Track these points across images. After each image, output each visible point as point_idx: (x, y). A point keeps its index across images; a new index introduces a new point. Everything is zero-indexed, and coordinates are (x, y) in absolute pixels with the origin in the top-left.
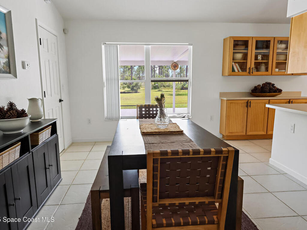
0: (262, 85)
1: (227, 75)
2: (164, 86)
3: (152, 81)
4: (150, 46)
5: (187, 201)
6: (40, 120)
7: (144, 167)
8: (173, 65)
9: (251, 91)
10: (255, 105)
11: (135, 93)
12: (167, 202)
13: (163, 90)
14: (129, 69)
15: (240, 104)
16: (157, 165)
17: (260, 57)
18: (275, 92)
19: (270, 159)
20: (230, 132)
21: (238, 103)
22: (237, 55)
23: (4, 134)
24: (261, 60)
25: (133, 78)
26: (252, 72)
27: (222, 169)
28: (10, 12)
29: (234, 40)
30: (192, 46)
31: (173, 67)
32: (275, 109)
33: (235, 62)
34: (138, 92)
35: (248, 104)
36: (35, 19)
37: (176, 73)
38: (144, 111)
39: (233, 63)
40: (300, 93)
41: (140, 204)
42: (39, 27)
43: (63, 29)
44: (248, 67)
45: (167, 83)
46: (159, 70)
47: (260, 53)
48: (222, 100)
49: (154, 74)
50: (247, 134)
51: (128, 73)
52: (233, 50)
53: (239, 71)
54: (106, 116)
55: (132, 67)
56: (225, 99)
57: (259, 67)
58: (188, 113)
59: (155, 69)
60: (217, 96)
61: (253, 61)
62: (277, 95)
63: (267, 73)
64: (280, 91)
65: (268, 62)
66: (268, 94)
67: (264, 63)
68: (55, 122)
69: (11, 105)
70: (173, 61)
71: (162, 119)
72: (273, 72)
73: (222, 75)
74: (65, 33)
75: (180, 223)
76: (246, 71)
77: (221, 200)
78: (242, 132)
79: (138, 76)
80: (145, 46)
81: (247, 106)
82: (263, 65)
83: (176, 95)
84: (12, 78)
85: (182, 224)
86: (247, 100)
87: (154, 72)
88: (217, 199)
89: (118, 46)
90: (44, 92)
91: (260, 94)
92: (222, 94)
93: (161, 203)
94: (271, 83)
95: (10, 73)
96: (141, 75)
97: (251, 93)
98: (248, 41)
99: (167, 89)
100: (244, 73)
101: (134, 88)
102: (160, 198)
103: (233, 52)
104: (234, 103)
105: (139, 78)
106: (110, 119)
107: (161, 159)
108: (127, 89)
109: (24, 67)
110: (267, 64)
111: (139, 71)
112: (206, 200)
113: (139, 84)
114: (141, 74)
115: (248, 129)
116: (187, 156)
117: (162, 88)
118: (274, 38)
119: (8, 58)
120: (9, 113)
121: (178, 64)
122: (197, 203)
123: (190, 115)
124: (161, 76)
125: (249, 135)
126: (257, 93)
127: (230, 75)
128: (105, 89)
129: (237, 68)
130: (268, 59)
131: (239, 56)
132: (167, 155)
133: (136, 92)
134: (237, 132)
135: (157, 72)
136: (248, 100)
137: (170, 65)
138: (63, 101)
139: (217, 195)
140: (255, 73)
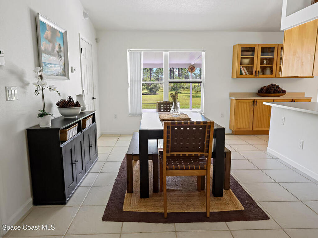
0: (268, 86)
1: (236, 77)
2: (183, 88)
3: (170, 82)
4: (168, 52)
5: (187, 154)
6: (84, 111)
7: (162, 138)
8: (190, 68)
9: (257, 92)
10: (261, 104)
11: (153, 94)
12: (175, 154)
13: (182, 92)
14: (148, 71)
15: (247, 103)
16: (169, 130)
17: (265, 62)
18: (279, 92)
19: (268, 148)
20: (238, 127)
21: (245, 103)
22: (245, 60)
23: (65, 118)
24: (267, 64)
25: (151, 79)
26: (258, 75)
27: (207, 134)
28: (66, 32)
29: (242, 47)
30: (205, 52)
31: (190, 70)
32: (271, 106)
33: (242, 66)
34: (157, 94)
35: (254, 103)
36: (78, 34)
37: (196, 75)
38: (162, 109)
39: (241, 67)
40: (304, 93)
41: (159, 164)
42: (81, 39)
43: (95, 38)
44: (254, 71)
45: (186, 85)
46: (178, 71)
47: (266, 59)
48: (231, 99)
49: (174, 75)
50: (253, 130)
51: (147, 75)
52: (241, 56)
53: (246, 74)
54: (130, 112)
55: (151, 69)
56: (234, 98)
57: (264, 70)
58: (201, 111)
59: (175, 70)
60: (227, 96)
61: (259, 65)
62: (281, 96)
63: (271, 76)
64: (284, 92)
65: (273, 66)
66: (273, 94)
67: (269, 67)
68: (95, 113)
69: (70, 98)
70: (190, 64)
71: (176, 110)
72: (277, 75)
73: (232, 78)
74: (97, 42)
75: (183, 168)
76: (253, 74)
77: (207, 153)
78: (249, 128)
79: (157, 77)
80: (164, 52)
81: (253, 105)
82: (268, 68)
83: (192, 97)
84: (67, 79)
85: (184, 169)
86: (253, 100)
87: (174, 74)
88: (206, 153)
89: (141, 52)
90: (84, 90)
91: (265, 94)
92: (231, 95)
93: (171, 154)
94: (276, 85)
95: (65, 76)
96: (160, 77)
97: (257, 94)
98: (254, 47)
99: (186, 91)
100: (251, 76)
101: (153, 90)
102: (171, 152)
103: (241, 57)
104: (242, 102)
105: (158, 80)
106: (133, 115)
107: (171, 126)
108: (146, 91)
109: (72, 72)
110: (271, 68)
111: (158, 73)
112: (199, 154)
113: (158, 86)
114: (160, 75)
115: (255, 125)
116: (186, 125)
117: (181, 90)
118: (278, 45)
119: (65, 65)
120: (69, 103)
121: (195, 66)
122: (193, 155)
123: (203, 112)
124: (180, 77)
125: (254, 131)
126: (263, 94)
127: (237, 78)
128: (129, 89)
129: (244, 71)
130: (272, 63)
131: (246, 61)
132: (175, 124)
133: (155, 94)
134: (244, 127)
135: (177, 73)
136: (255, 99)
137: (187, 68)
138: (95, 98)
139: (205, 150)
140: (261, 76)
